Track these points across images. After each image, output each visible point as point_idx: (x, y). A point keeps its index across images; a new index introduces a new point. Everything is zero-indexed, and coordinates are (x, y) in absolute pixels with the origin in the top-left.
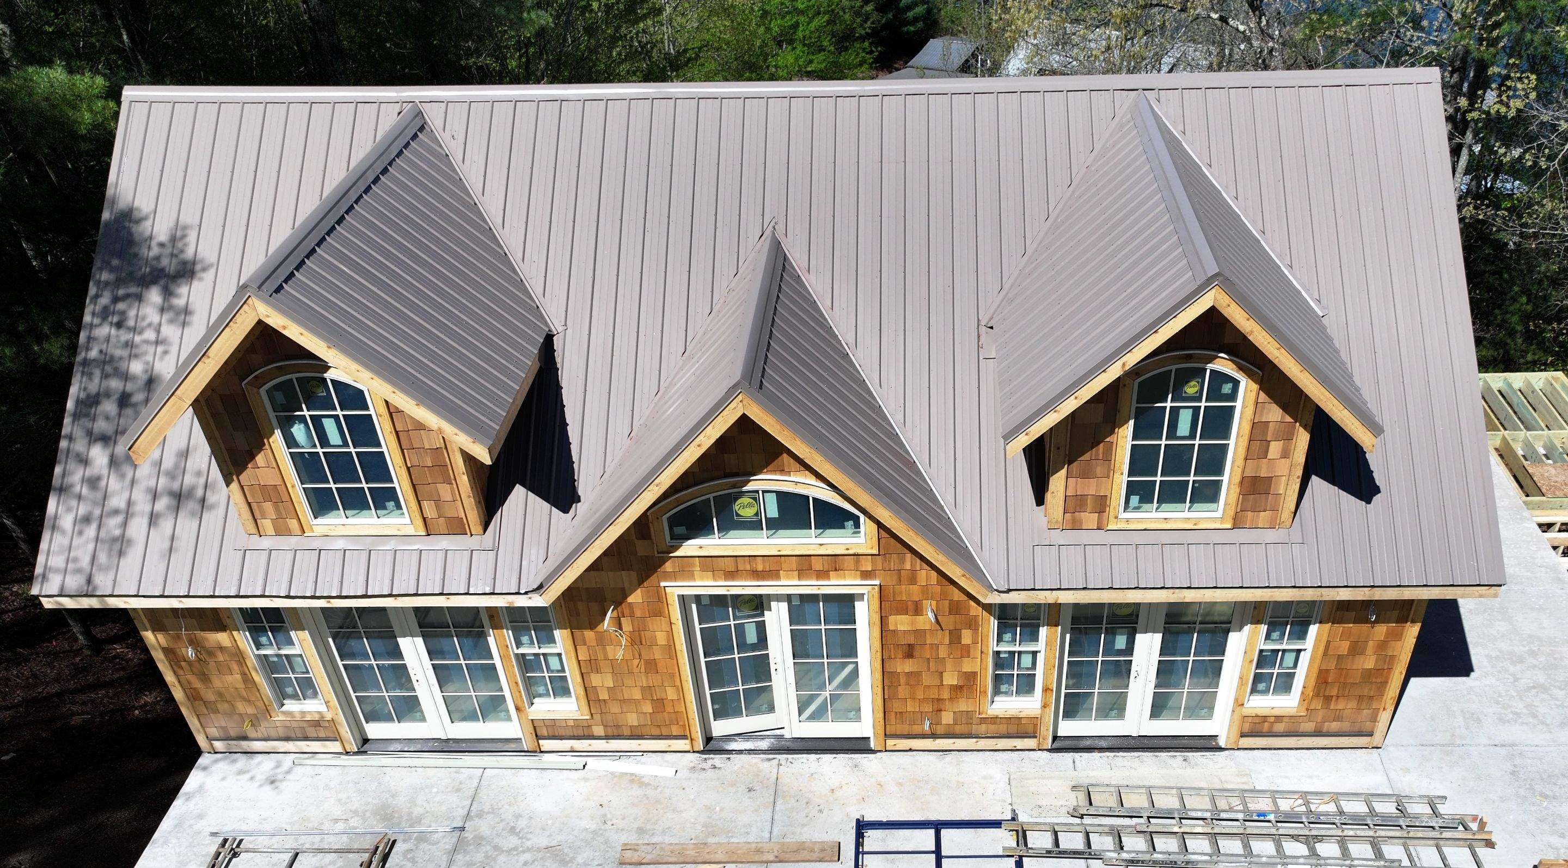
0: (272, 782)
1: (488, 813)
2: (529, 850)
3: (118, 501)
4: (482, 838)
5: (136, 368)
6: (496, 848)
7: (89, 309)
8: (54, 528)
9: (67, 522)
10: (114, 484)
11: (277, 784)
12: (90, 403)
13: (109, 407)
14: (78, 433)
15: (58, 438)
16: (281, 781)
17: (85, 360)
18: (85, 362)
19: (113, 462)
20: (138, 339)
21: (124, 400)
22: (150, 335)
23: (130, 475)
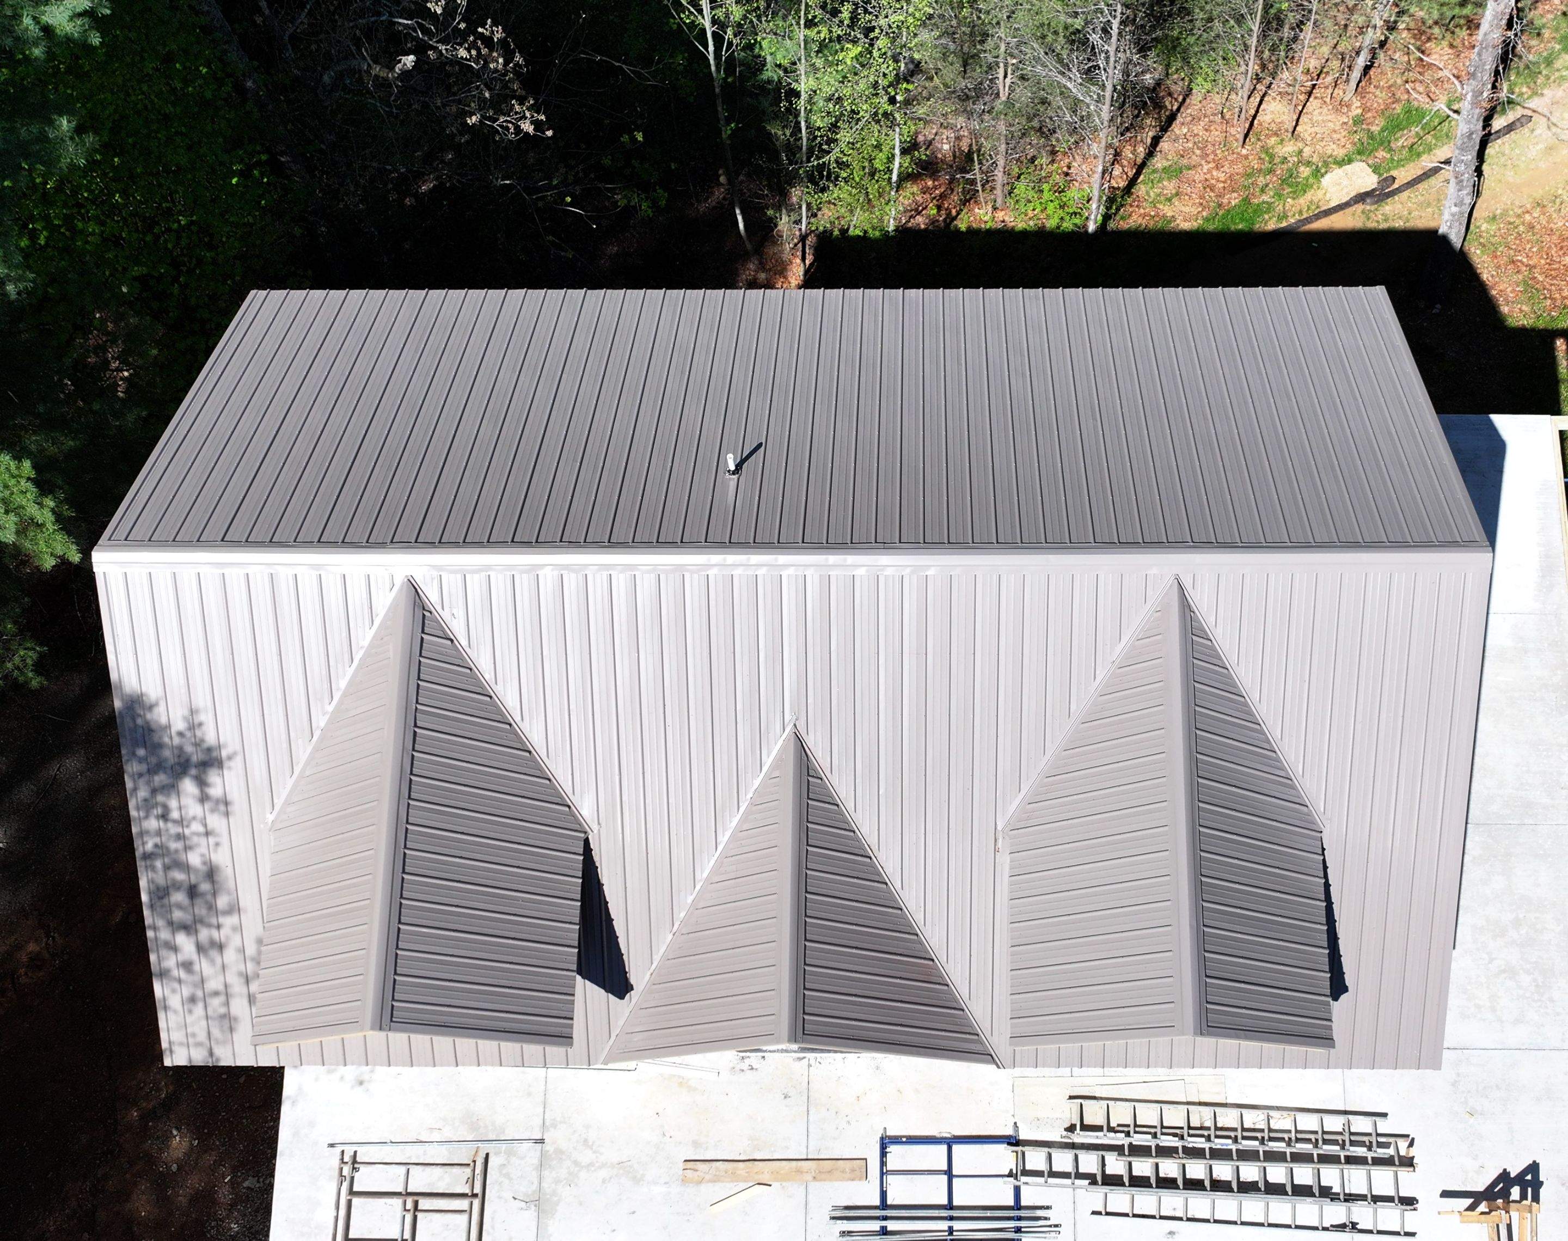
0: (361, 1083)
1: (561, 1122)
2: (603, 1166)
3: (214, 984)
4: (562, 1152)
5: (194, 859)
6: (576, 1163)
7: (132, 804)
8: (165, 1008)
9: (175, 1001)
10: (205, 967)
11: (365, 1084)
12: (161, 894)
13: (179, 897)
14: (160, 923)
15: (143, 929)
16: (369, 1081)
17: (144, 853)
18: (147, 856)
19: (200, 948)
20: (187, 832)
21: (192, 892)
22: (196, 827)
23: (218, 960)
